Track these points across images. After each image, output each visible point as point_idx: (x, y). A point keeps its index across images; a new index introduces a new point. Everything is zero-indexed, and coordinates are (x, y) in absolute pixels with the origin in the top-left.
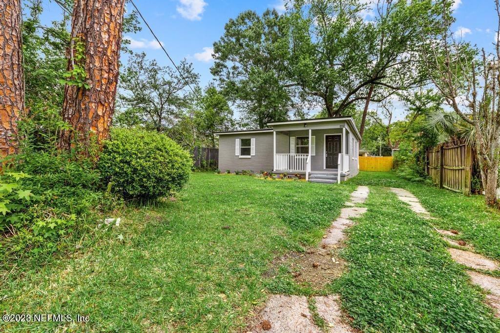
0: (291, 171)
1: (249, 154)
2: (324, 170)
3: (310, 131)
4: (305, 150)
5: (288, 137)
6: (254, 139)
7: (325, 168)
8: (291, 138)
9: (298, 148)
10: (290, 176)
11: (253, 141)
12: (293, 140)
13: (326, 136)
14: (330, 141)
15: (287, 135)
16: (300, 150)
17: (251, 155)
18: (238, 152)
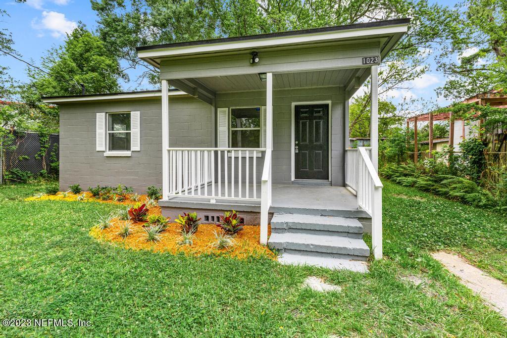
0: (213, 202)
1: (128, 148)
2: (293, 183)
3: (269, 78)
4: (252, 140)
5: (213, 109)
6: (138, 113)
7: (293, 178)
8: (219, 110)
9: (234, 133)
10: (210, 214)
11: (136, 116)
12: (223, 117)
13: (296, 107)
14: (306, 118)
15: (211, 104)
16: (239, 138)
17: (133, 149)
18: (101, 143)
